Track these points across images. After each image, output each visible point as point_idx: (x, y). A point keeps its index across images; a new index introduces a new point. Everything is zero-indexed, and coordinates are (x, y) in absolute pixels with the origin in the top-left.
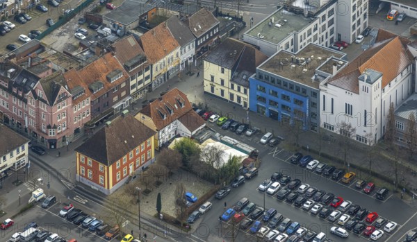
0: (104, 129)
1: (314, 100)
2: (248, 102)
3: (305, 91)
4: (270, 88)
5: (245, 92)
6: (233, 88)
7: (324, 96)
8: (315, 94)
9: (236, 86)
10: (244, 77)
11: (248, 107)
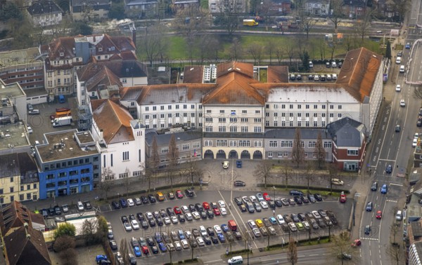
0: (29, 241)
1: (96, 163)
2: (38, 194)
3: (87, 160)
4: (57, 173)
5: (35, 187)
6: (22, 189)
7: (105, 156)
8: (97, 158)
9: (25, 187)
10: (31, 176)
11: (38, 197)
